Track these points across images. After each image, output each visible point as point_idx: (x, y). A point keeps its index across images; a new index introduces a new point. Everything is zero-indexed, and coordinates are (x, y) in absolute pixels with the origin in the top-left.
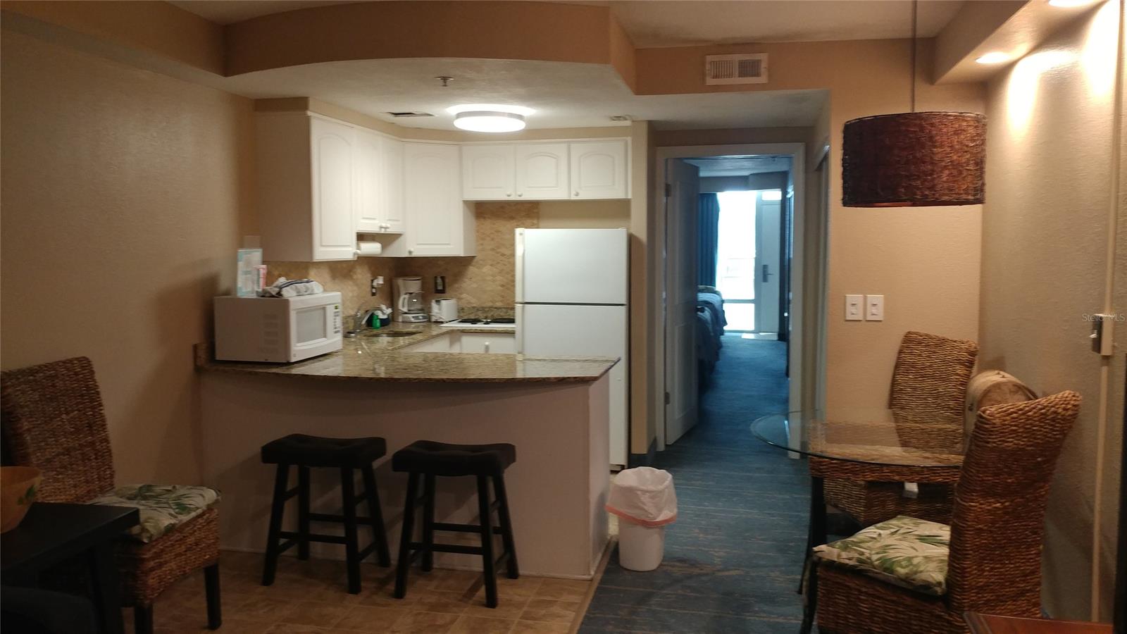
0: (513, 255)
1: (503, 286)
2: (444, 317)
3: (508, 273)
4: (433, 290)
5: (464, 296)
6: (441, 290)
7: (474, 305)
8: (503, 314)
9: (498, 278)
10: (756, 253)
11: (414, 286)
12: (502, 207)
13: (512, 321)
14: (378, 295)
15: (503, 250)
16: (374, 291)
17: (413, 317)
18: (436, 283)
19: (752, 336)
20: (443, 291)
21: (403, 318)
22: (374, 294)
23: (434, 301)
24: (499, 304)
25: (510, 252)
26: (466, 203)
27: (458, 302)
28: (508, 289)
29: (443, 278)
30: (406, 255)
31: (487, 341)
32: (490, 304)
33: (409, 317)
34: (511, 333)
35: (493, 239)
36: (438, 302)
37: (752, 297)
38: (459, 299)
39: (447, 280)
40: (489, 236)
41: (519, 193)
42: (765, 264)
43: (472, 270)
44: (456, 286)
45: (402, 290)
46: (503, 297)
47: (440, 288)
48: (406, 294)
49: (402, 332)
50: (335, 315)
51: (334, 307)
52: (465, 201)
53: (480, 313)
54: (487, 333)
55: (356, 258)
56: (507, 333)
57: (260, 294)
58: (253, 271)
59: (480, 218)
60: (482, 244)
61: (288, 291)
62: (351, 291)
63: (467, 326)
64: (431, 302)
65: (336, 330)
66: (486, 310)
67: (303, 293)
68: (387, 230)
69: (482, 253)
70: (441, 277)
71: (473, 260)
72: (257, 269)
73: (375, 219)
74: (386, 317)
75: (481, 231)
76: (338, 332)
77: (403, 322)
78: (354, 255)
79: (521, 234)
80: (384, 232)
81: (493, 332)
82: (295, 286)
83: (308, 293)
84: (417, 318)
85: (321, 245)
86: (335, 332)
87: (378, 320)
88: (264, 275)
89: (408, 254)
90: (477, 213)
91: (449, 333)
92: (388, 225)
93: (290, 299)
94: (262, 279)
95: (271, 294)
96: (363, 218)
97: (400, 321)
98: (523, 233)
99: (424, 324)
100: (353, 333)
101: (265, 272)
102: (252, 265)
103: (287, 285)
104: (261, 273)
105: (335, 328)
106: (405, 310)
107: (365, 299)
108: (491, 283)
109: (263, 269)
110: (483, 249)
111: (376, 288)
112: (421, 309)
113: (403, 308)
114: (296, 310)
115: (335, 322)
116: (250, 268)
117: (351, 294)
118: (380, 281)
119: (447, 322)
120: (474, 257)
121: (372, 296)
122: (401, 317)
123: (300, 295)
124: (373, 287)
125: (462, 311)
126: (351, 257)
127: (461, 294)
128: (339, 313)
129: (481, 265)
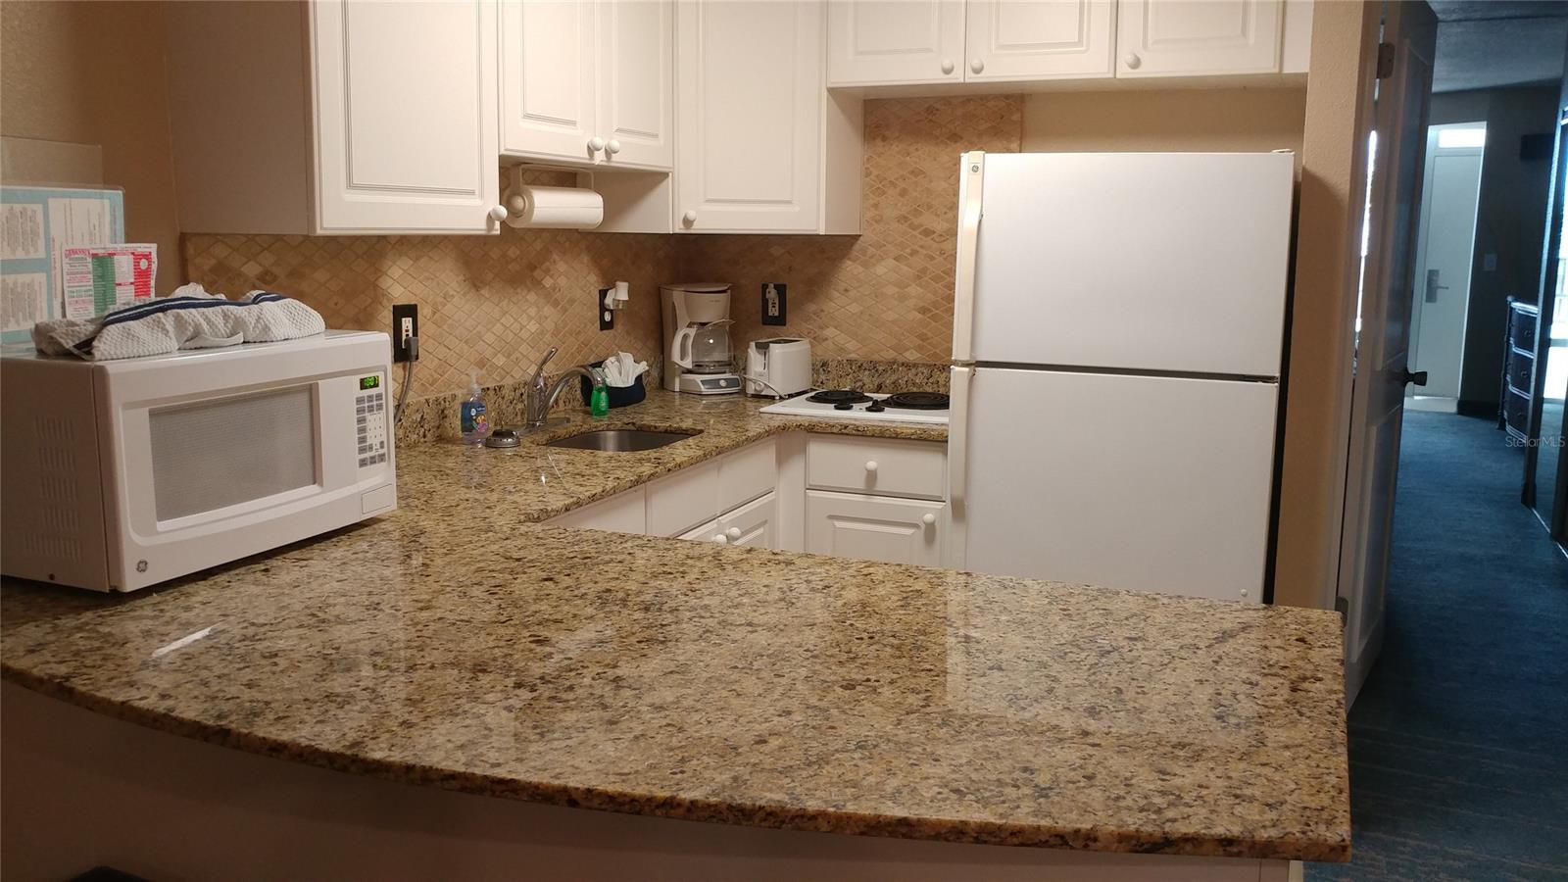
0: (952, 233)
1: (923, 310)
2: (778, 387)
3: (937, 279)
4: (760, 316)
5: (830, 332)
6: (774, 317)
7: (853, 356)
8: (920, 383)
9: (914, 290)
11: (712, 306)
12: (931, 110)
13: (941, 402)
14: (619, 327)
15: (927, 220)
16: (607, 317)
17: (705, 382)
18: (765, 301)
20: (780, 320)
22: (605, 326)
23: (753, 344)
24: (912, 356)
25: (946, 226)
26: (836, 93)
27: (812, 346)
28: (934, 318)
29: (781, 290)
30: (678, 228)
31: (873, 458)
32: (891, 355)
33: (693, 380)
34: (936, 441)
35: (904, 193)
36: (763, 348)
38: (816, 340)
39: (789, 296)
40: (893, 185)
41: (976, 64)
42: (1431, 268)
43: (850, 269)
44: (812, 307)
45: (682, 319)
46: (923, 337)
47: (774, 312)
48: (690, 326)
49: (655, 427)
50: (364, 408)
51: (356, 380)
52: (832, 89)
53: (865, 377)
54: (873, 436)
55: (497, 229)
56: (925, 440)
57: (37, 344)
58: (58, 257)
59: (874, 139)
60: (876, 206)
61: (129, 335)
62: (530, 318)
63: (827, 412)
64: (748, 347)
65: (367, 455)
66: (881, 368)
67: (218, 341)
68: (614, 157)
69: (876, 226)
70: (776, 287)
71: (852, 245)
72: (94, 256)
73: (574, 123)
74: (631, 382)
75: (875, 172)
76: (373, 461)
77: (681, 392)
78: (490, 219)
79: (975, 169)
80: (604, 163)
81: (887, 434)
82: (178, 318)
83: (240, 338)
84: (715, 384)
85: (351, 185)
86: (363, 463)
87: (603, 394)
88: (141, 275)
89: (682, 226)
90: (866, 126)
91: (774, 433)
92: (615, 144)
93: (112, 368)
94: (133, 287)
95: (60, 345)
96: (528, 116)
97: (677, 389)
98: (980, 166)
99: (731, 398)
100: (509, 434)
101: (154, 267)
102: (49, 242)
103: (138, 314)
104: (124, 268)
105: (362, 450)
106: (688, 364)
107: (582, 338)
108: (896, 303)
109: (138, 257)
110: (878, 218)
111: (611, 311)
112: (721, 364)
113: (682, 358)
114: (144, 403)
115: (362, 430)
116: (36, 250)
117: (533, 327)
118: (621, 293)
119: (781, 398)
120: (856, 237)
121: (602, 329)
122: (677, 381)
123: (201, 348)
124: (603, 308)
125: (818, 373)
126: (476, 225)
127: (821, 328)
128: (384, 401)
129: (872, 257)
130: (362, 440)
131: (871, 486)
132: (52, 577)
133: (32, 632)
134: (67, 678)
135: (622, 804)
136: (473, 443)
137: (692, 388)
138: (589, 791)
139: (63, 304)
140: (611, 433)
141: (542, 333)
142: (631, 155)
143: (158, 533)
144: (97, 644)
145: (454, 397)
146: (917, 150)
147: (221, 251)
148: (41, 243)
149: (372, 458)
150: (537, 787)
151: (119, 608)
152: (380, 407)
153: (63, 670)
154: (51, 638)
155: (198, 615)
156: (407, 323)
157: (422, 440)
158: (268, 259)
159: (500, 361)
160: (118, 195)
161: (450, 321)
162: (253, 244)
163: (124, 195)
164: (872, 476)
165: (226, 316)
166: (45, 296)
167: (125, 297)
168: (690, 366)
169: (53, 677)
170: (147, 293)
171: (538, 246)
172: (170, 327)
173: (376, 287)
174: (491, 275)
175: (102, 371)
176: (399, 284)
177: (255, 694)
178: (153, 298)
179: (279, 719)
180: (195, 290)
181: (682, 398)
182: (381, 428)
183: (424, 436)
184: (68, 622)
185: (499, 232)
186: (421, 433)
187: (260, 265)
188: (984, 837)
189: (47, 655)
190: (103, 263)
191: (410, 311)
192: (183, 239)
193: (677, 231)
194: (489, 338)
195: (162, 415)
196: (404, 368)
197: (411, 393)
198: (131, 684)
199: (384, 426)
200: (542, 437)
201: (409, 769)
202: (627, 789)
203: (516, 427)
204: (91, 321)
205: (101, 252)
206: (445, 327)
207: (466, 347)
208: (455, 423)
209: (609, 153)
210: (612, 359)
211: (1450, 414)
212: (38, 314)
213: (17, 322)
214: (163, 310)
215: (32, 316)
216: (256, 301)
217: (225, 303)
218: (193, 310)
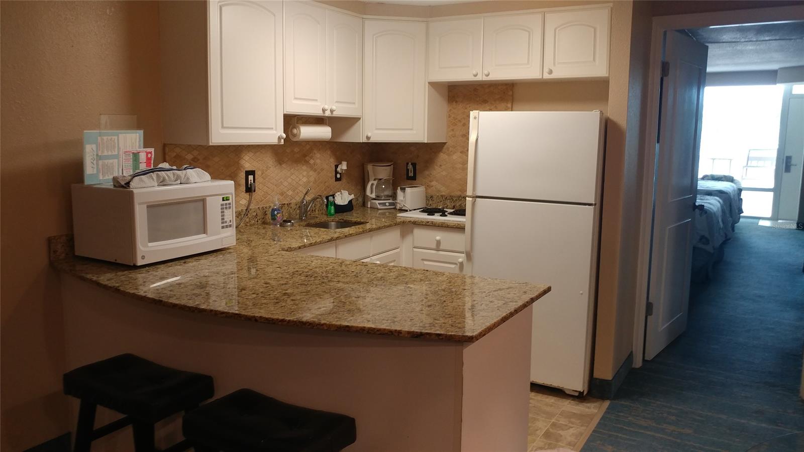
2: (408, 206)
4: (405, 176)
5: (434, 183)
6: (411, 177)
7: (443, 193)
10: (780, 145)
11: (383, 172)
13: (463, 213)
14: (344, 180)
16: (338, 176)
17: (379, 204)
18: (408, 170)
19: (767, 224)
20: (414, 178)
21: (371, 203)
22: (337, 180)
23: (399, 188)
26: (433, 84)
27: (426, 189)
29: (414, 165)
30: (365, 140)
31: (439, 235)
33: (375, 203)
34: (460, 228)
35: (464, 125)
36: (403, 190)
37: (771, 184)
38: (428, 187)
39: (417, 167)
40: (460, 121)
41: (486, 72)
42: (788, 155)
43: (442, 156)
44: (427, 173)
45: (372, 177)
47: (411, 174)
48: (375, 180)
49: (351, 221)
50: (223, 208)
51: (221, 198)
52: (431, 82)
53: (448, 202)
54: (438, 226)
55: (282, 142)
56: (459, 228)
57: (114, 183)
58: (121, 155)
59: (453, 102)
60: (453, 130)
61: (142, 180)
62: (304, 176)
63: (425, 217)
64: (397, 189)
65: (225, 224)
66: (455, 199)
67: (170, 183)
68: (334, 113)
69: (453, 138)
70: (412, 164)
71: (444, 146)
72: (133, 153)
73: (316, 100)
74: (346, 203)
75: (453, 116)
76: (227, 227)
77: (371, 208)
78: (279, 138)
79: (475, 118)
80: (330, 115)
81: (444, 225)
82: (157, 174)
83: (179, 182)
84: (384, 204)
85: (223, 127)
86: (223, 227)
87: (333, 207)
88: (149, 159)
89: (366, 139)
90: (449, 97)
91: (398, 224)
92: (334, 108)
93: (135, 191)
94: (146, 164)
95: (120, 183)
96: (296, 99)
97: (369, 206)
98: (477, 117)
99: (389, 211)
100: (290, 221)
101: (153, 156)
102: (119, 148)
103: (145, 173)
104: (143, 157)
105: (222, 223)
106: (373, 196)
107: (327, 184)
108: (461, 171)
109: (147, 153)
110: (453, 135)
111: (340, 174)
112: (388, 196)
113: (371, 194)
114: (146, 203)
115: (223, 216)
116: (115, 152)
117: (305, 180)
118: (344, 166)
119: (410, 211)
120: (445, 143)
121: (336, 181)
122: (369, 203)
123: (165, 185)
124: (336, 172)
125: (429, 201)
126: (274, 141)
127: (430, 182)
128: (231, 206)
129: (451, 151)
130: (223, 219)
131: (438, 247)
132: (116, 260)
133: (109, 275)
134: (118, 287)
135: (270, 321)
136: (276, 225)
137: (375, 207)
138: (261, 317)
139: (122, 169)
140: (333, 223)
141: (309, 182)
142: (341, 111)
143: (148, 247)
144: (128, 279)
145: (270, 207)
146: (470, 107)
147: (178, 150)
148: (116, 149)
149: (227, 226)
150: (246, 316)
151: (136, 271)
152: (230, 208)
153: (117, 285)
154: (115, 277)
155: (159, 273)
156: (251, 178)
157: (257, 223)
158: (196, 153)
159: (290, 193)
160: (141, 132)
161: (269, 177)
162: (190, 148)
163: (144, 132)
164: (438, 243)
165: (174, 174)
166: (117, 167)
167: (143, 167)
168: (374, 197)
169: (114, 286)
170: (150, 166)
171: (308, 147)
172: (155, 178)
173: (238, 163)
174: (287, 159)
175: (132, 192)
176: (248, 163)
177: (172, 293)
178: (152, 167)
179: (177, 299)
180: (165, 165)
181: (371, 211)
182: (230, 215)
183: (257, 222)
184: (120, 273)
185: (283, 143)
186: (256, 220)
187: (193, 155)
188: (370, 331)
189: (113, 281)
190: (136, 155)
191: (252, 173)
192: (165, 146)
193: (364, 141)
194: (286, 184)
195: (151, 207)
196: (250, 195)
197: (252, 205)
198: (136, 289)
199: (231, 215)
200: (304, 223)
201: (211, 311)
202: (272, 317)
203: (294, 219)
204: (130, 176)
205: (135, 152)
206: (267, 179)
207: (276, 187)
208: (269, 216)
209: (332, 111)
210: (339, 193)
211: (792, 229)
212: (114, 173)
213: (108, 176)
214: (153, 172)
215: (113, 174)
216: (185, 169)
217: (174, 170)
218: (162, 172)
